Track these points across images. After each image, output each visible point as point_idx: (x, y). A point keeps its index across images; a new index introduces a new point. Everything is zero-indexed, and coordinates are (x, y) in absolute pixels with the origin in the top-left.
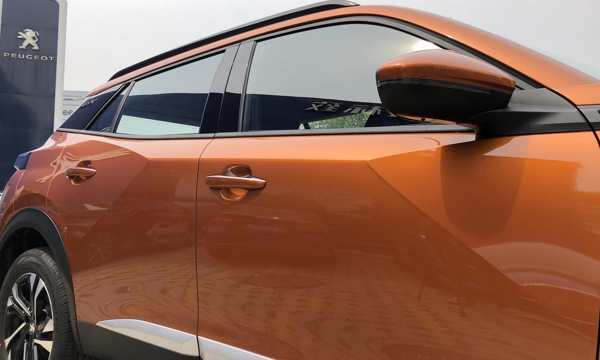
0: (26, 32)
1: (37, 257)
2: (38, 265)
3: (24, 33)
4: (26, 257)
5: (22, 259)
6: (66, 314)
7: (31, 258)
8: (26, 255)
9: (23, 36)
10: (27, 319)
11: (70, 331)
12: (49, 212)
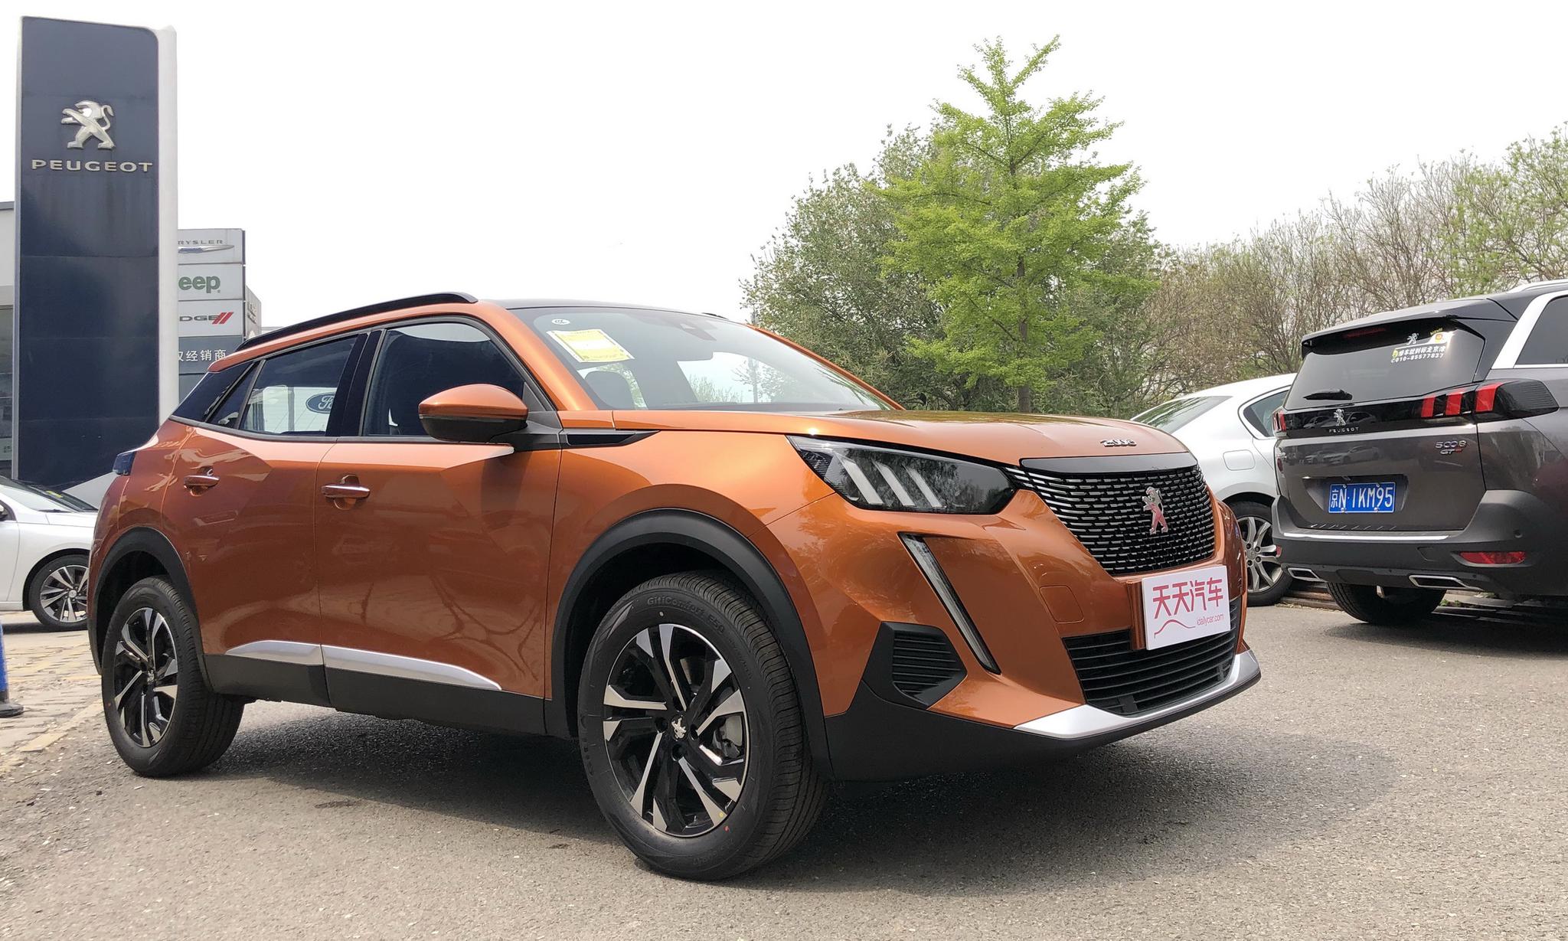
0: (81, 109)
1: (153, 587)
2: (155, 597)
3: (76, 109)
4: (137, 589)
5: (133, 593)
6: (193, 650)
7: (146, 589)
8: (137, 587)
9: (74, 119)
10: (143, 666)
11: (197, 670)
12: (164, 531)
